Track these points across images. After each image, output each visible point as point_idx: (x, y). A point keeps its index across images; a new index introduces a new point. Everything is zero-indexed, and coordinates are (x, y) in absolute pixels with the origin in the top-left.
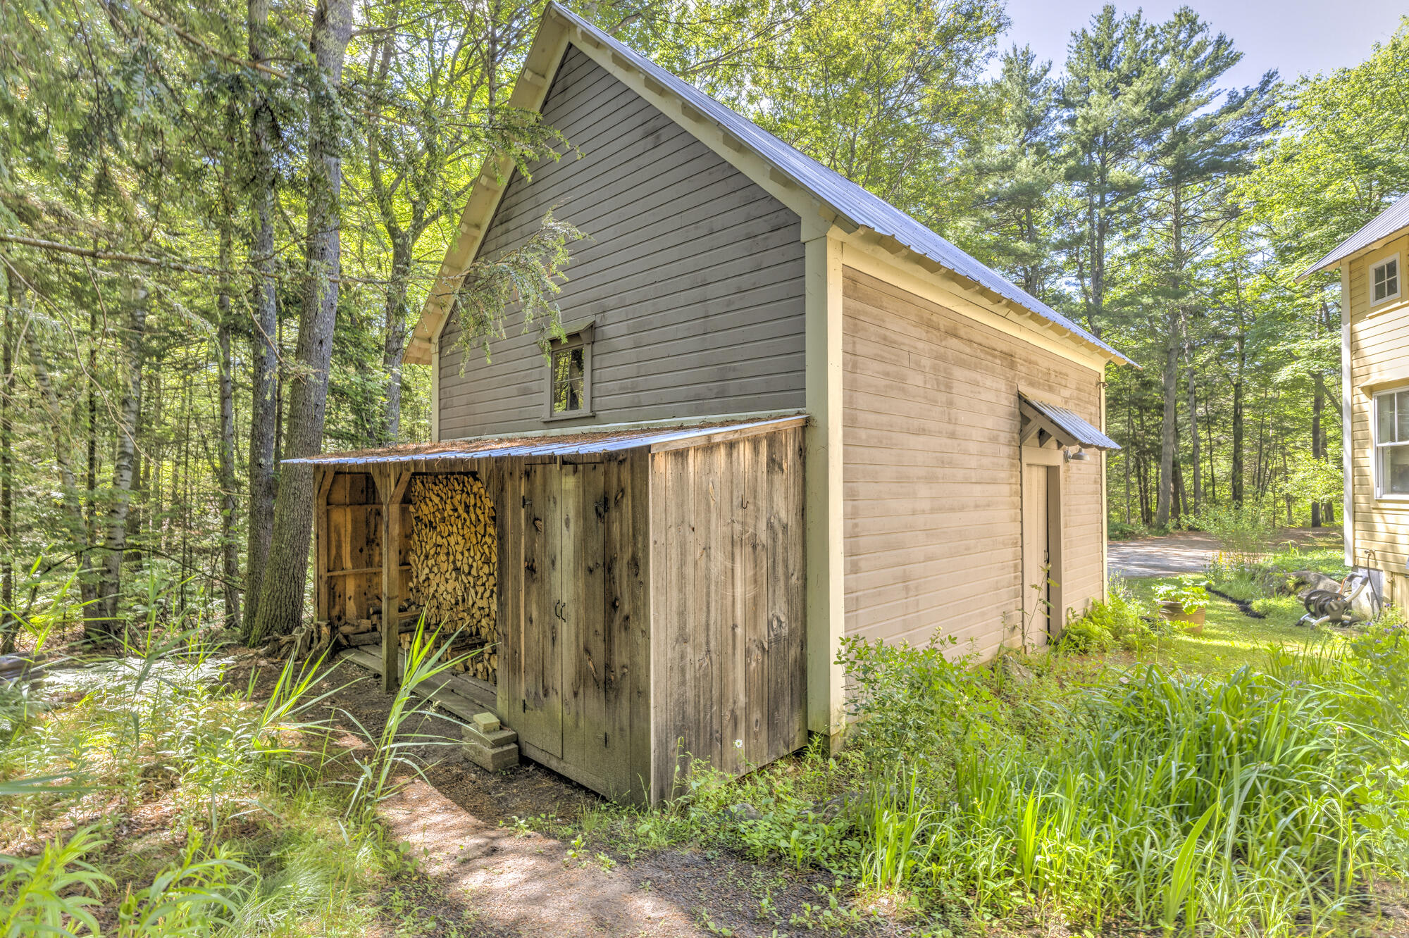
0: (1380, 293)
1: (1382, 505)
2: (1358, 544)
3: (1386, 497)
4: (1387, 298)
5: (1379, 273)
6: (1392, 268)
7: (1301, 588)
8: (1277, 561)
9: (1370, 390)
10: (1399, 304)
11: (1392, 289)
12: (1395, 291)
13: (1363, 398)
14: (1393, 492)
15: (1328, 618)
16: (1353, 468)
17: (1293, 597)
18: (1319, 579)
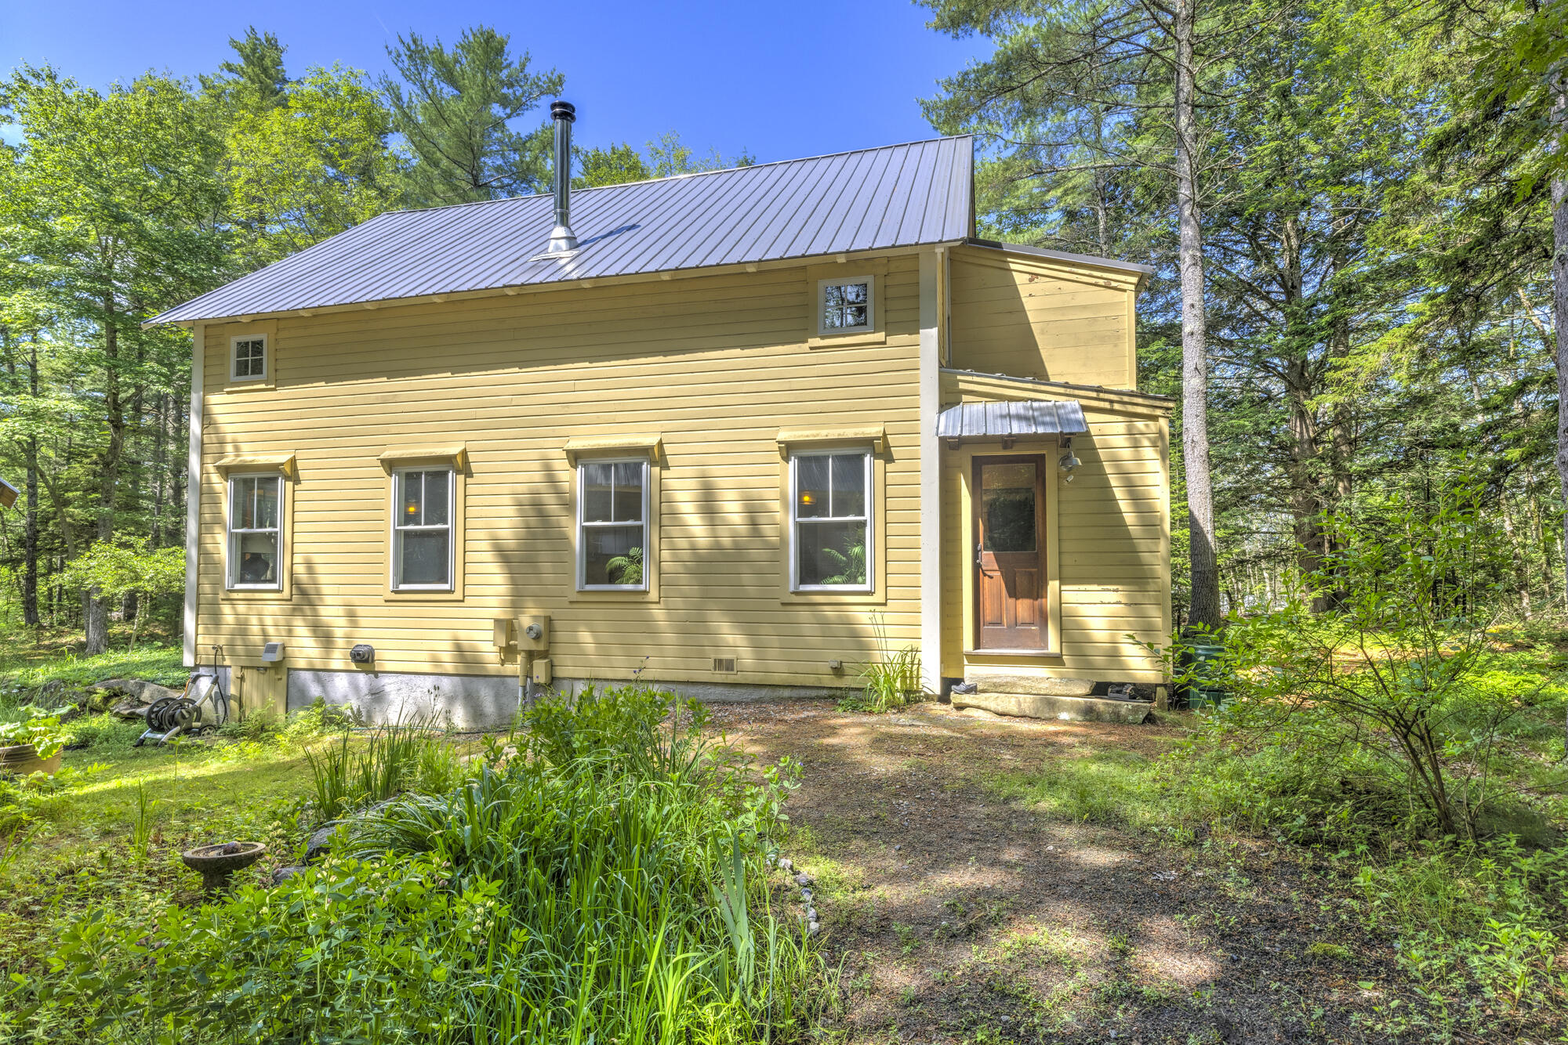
0: (242, 369)
1: (235, 596)
2: (200, 640)
3: (238, 586)
4: (250, 377)
5: (243, 348)
6: (257, 347)
7: (114, 701)
8: (50, 675)
9: (226, 471)
10: (263, 386)
11: (257, 369)
12: (261, 372)
13: (215, 478)
14: (242, 581)
15: (177, 729)
16: (199, 554)
17: (106, 715)
18: (142, 686)
